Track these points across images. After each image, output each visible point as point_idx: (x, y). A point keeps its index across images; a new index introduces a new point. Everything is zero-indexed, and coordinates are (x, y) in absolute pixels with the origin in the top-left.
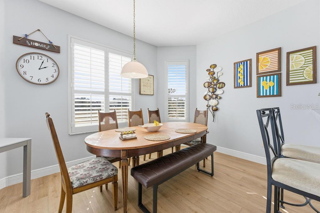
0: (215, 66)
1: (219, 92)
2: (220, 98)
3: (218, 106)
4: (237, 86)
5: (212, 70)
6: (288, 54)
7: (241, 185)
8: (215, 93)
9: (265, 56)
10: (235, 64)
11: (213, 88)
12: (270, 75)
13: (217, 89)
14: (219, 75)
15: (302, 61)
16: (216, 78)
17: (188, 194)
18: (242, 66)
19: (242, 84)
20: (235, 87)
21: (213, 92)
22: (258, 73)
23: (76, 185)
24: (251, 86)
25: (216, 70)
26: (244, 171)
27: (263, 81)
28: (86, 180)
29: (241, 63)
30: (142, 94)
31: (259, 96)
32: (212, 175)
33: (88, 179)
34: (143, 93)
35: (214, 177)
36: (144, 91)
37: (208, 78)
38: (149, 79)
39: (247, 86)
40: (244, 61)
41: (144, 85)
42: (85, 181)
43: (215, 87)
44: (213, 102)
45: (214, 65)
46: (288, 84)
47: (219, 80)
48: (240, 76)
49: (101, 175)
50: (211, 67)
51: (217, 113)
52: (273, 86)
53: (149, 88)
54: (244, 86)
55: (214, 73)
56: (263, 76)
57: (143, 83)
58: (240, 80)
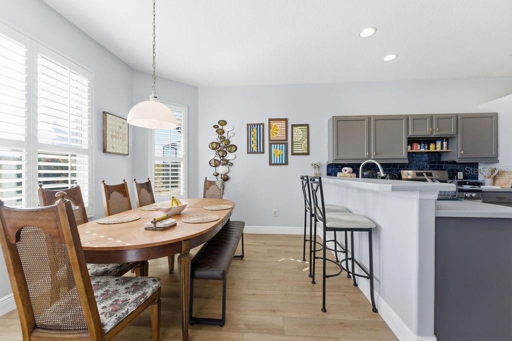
0: (225, 123)
1: (229, 157)
2: (232, 164)
3: (228, 175)
4: (250, 152)
5: (220, 127)
6: (293, 126)
7: (271, 257)
8: (225, 158)
9: (275, 124)
10: (248, 125)
11: (223, 151)
12: (280, 144)
13: (228, 153)
14: (229, 135)
15: (301, 134)
16: (226, 138)
17: (234, 284)
18: (255, 130)
19: (255, 149)
20: (248, 153)
21: (223, 157)
22: (270, 140)
23: (110, 324)
24: (263, 152)
25: (226, 128)
26: (265, 245)
27: (274, 148)
28: (126, 309)
29: (255, 126)
30: (110, 153)
31: (271, 164)
32: (242, 257)
33: (128, 307)
34: (111, 151)
35: (244, 258)
36: (113, 147)
37: (215, 138)
38: (121, 125)
39: (260, 153)
40: (257, 124)
41: (112, 136)
42: (124, 311)
43: (225, 149)
44: (222, 169)
45: (223, 121)
46: (293, 154)
47: (229, 142)
48: (254, 141)
49: (144, 294)
50: (219, 122)
51: (227, 184)
52: (282, 155)
53: (121, 141)
54: (257, 153)
55: (224, 132)
56: (274, 144)
57: (111, 131)
58: (254, 145)
